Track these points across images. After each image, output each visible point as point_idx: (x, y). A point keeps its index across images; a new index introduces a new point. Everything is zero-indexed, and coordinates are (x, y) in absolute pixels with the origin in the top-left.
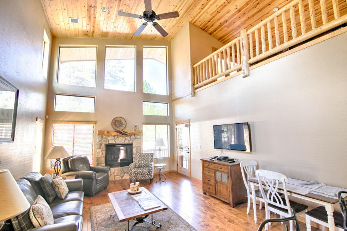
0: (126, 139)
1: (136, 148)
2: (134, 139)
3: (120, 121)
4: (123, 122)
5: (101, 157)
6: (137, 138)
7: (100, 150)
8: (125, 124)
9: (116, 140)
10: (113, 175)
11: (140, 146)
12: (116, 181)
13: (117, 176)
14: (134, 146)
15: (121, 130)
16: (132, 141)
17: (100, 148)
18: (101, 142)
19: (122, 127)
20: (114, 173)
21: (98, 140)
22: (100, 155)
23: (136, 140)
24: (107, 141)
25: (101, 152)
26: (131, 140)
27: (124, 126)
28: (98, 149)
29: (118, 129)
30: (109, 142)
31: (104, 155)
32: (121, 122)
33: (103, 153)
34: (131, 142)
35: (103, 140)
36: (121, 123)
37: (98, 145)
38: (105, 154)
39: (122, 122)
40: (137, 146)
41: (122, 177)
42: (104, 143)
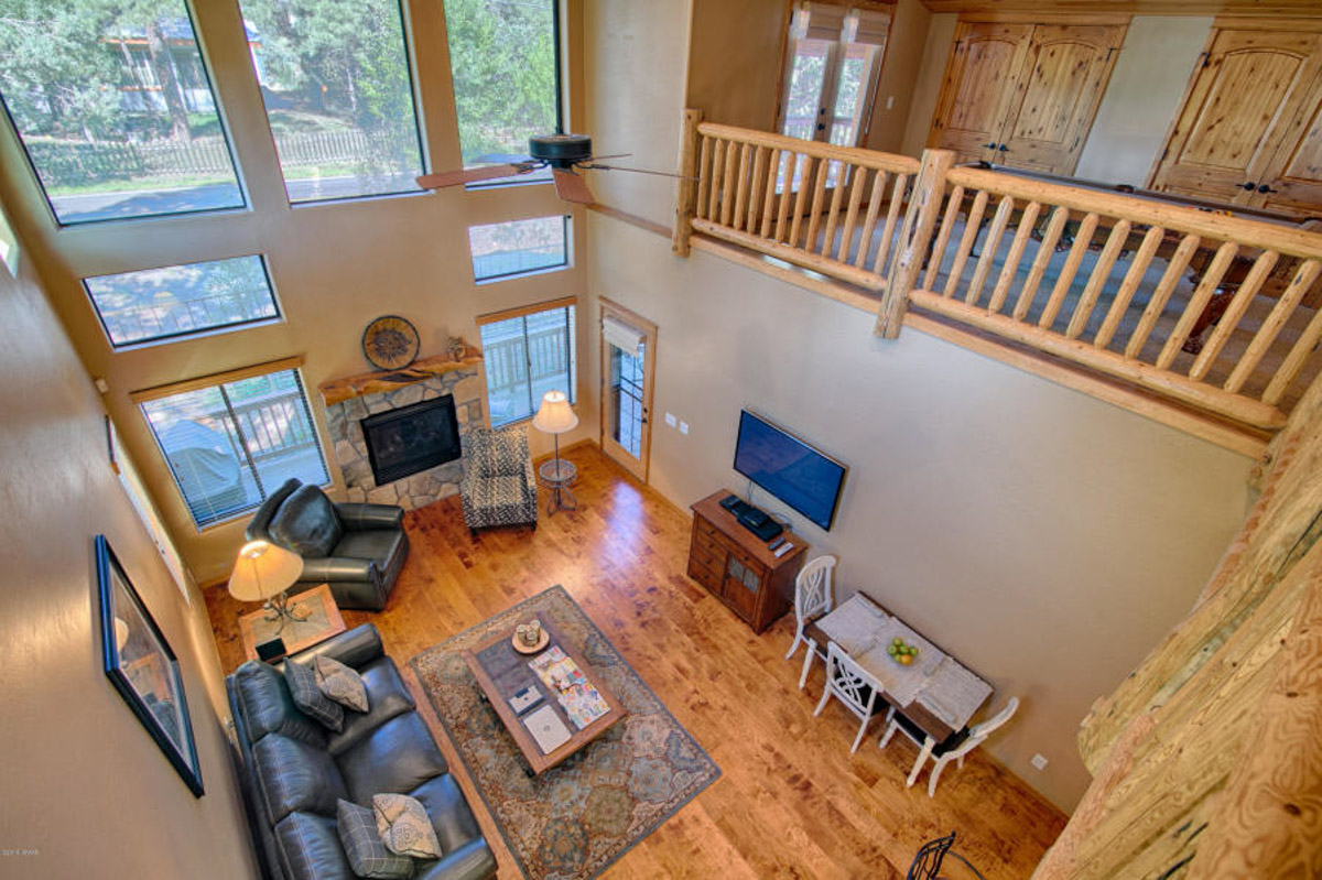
0: (426, 388)
1: (465, 407)
2: (456, 381)
3: (393, 331)
4: (404, 332)
5: (356, 462)
6: (467, 376)
7: (346, 442)
8: (415, 340)
9: (393, 402)
10: (407, 496)
11: (477, 396)
12: (420, 510)
14: (456, 402)
15: (406, 367)
16: (450, 388)
17: (344, 436)
19: (405, 351)
20: (408, 492)
22: (351, 456)
23: (462, 381)
25: (351, 447)
26: (445, 387)
27: (411, 348)
28: (338, 440)
29: (394, 365)
30: (368, 411)
31: (365, 453)
32: (397, 336)
33: (359, 449)
34: (445, 393)
35: (347, 411)
36: (396, 339)
37: (334, 431)
38: (365, 449)
39: (400, 334)
40: (466, 400)
41: (434, 495)
42: (355, 418)
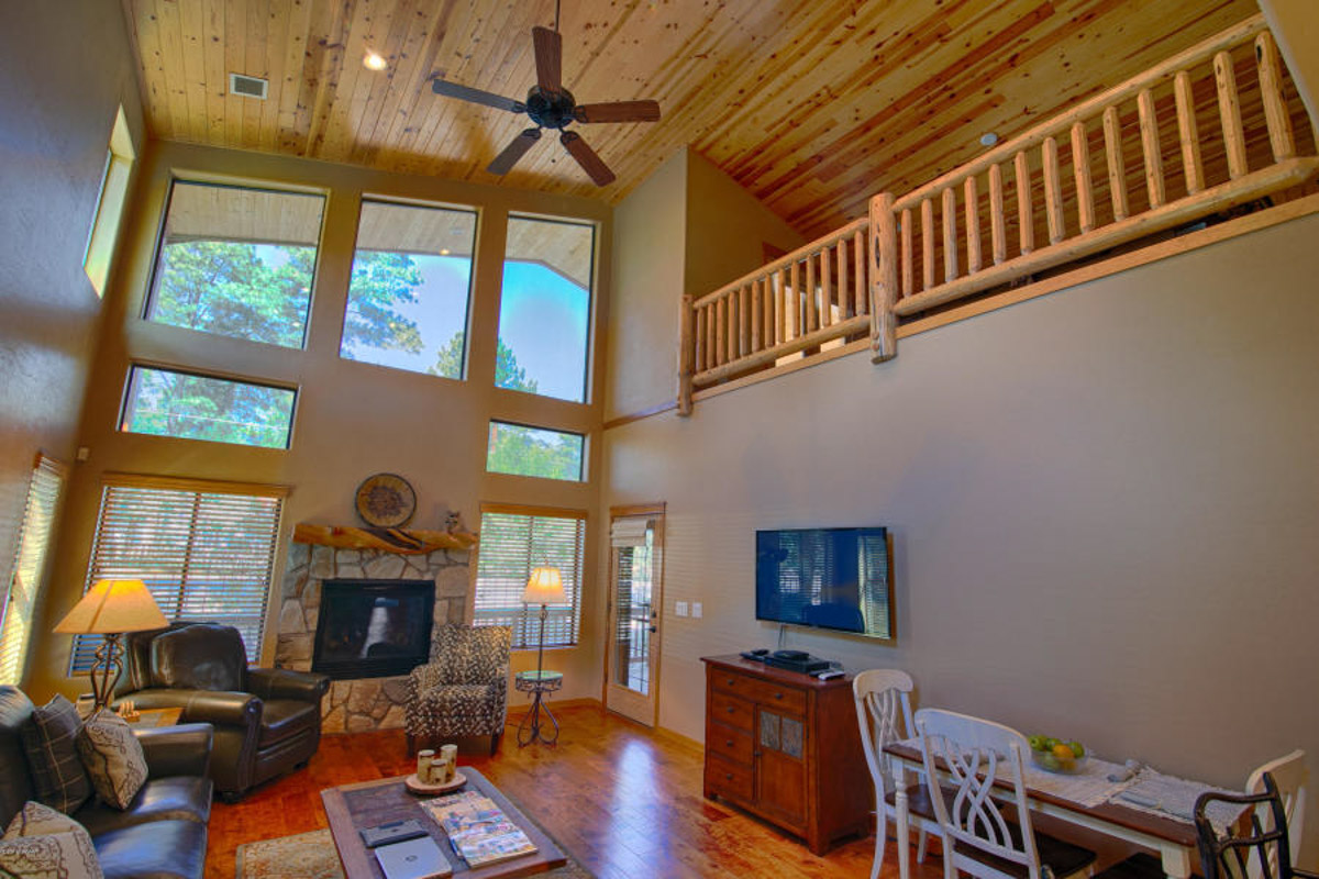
0: (408, 564)
1: (446, 603)
2: (444, 566)
3: (393, 491)
4: (402, 494)
5: (297, 634)
6: (456, 564)
7: (296, 604)
8: (412, 506)
9: (367, 569)
10: (342, 708)
11: (463, 594)
12: (354, 736)
13: (356, 717)
14: (439, 593)
15: (393, 527)
16: (435, 573)
17: (298, 595)
18: (304, 571)
19: (399, 512)
20: (346, 701)
21: (291, 564)
22: (295, 625)
23: (448, 569)
24: (329, 569)
25: (301, 612)
26: (428, 570)
27: (405, 513)
28: (290, 598)
29: (382, 523)
30: (336, 572)
31: (313, 626)
32: (395, 496)
33: (308, 617)
34: (427, 577)
35: (314, 562)
36: (393, 499)
37: (289, 585)
38: (316, 618)
39: (398, 495)
40: (449, 594)
41: (378, 720)
42: (319, 575)
